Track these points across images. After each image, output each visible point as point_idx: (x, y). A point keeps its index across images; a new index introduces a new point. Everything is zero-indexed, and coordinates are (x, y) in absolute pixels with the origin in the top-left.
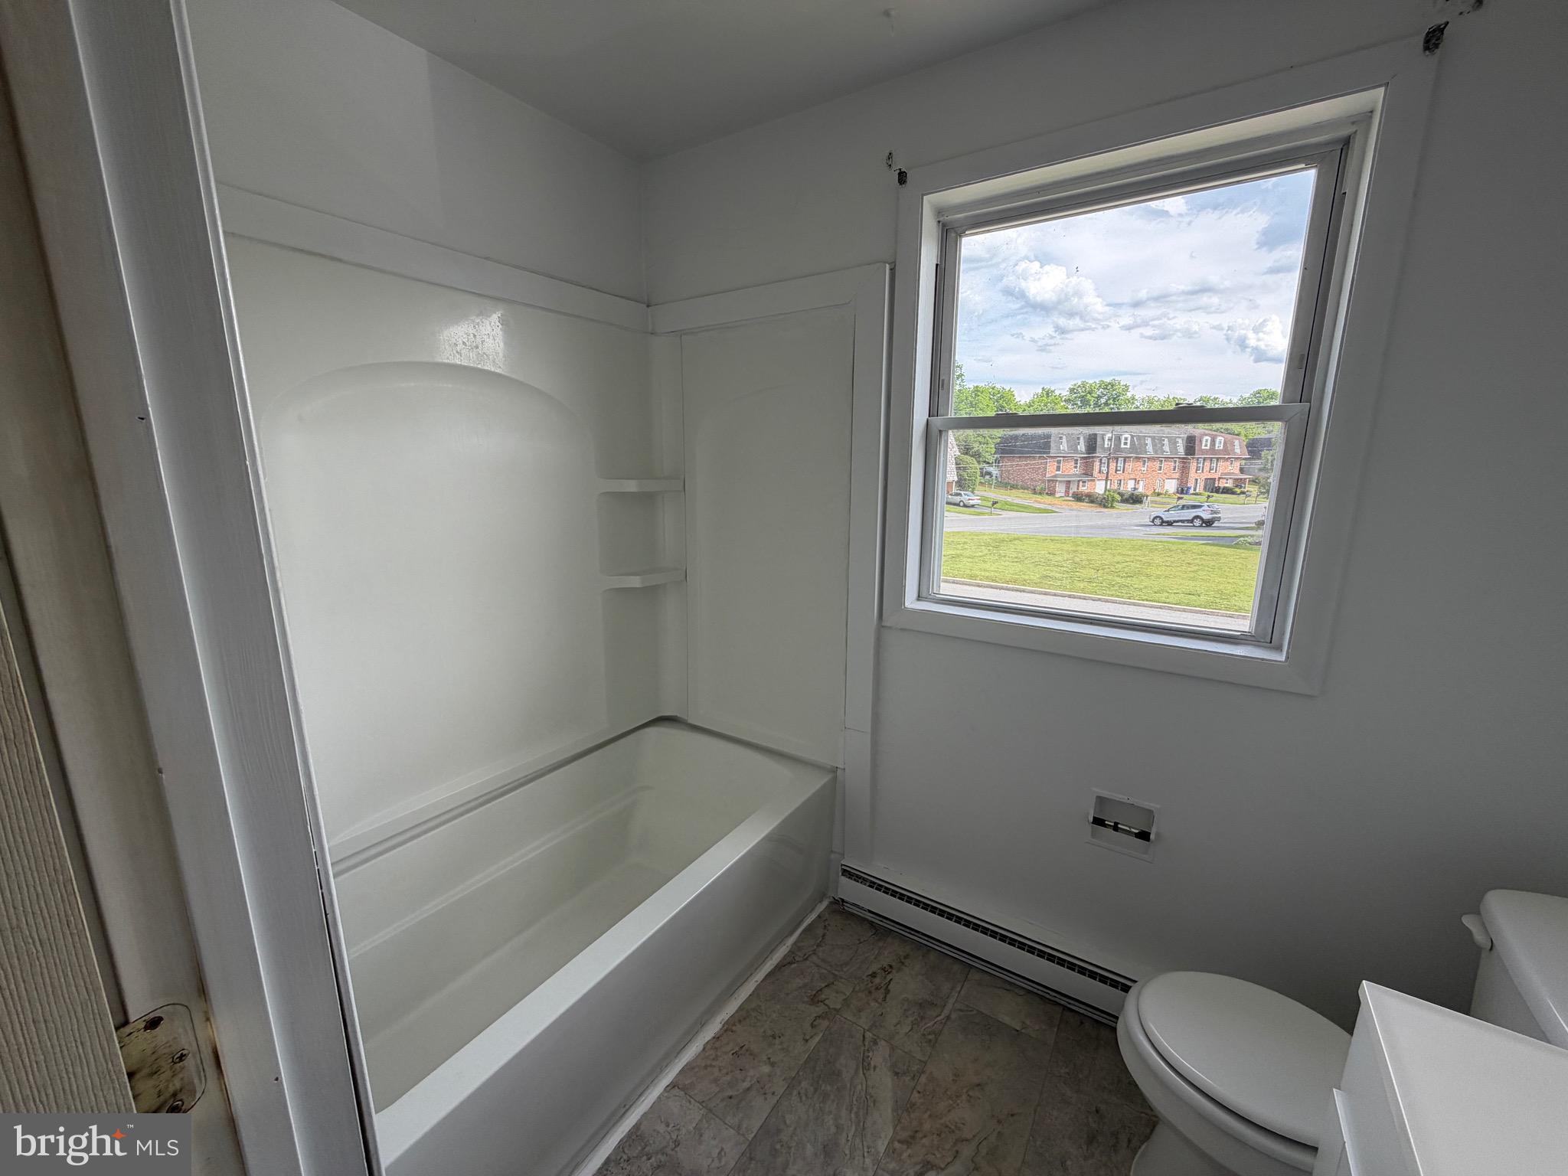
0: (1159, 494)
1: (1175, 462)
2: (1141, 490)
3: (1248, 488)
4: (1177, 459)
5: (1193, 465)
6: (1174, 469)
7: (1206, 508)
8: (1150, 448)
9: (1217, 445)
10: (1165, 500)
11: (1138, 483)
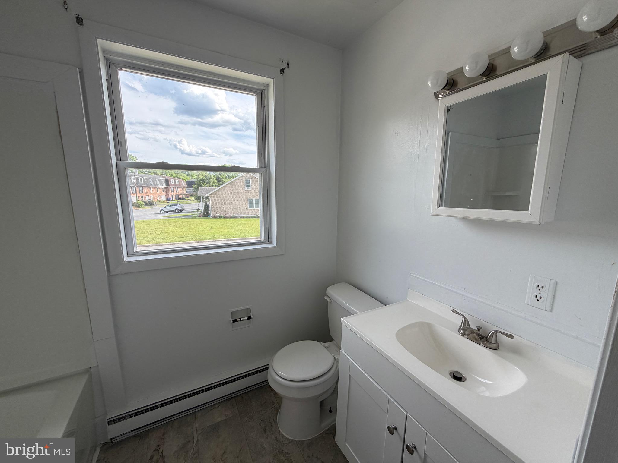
0: (159, 201)
1: (163, 189)
2: (152, 200)
3: (190, 198)
4: (164, 188)
5: (170, 190)
6: (163, 192)
7: (179, 205)
8: (152, 183)
9: (176, 183)
10: (162, 203)
11: (150, 197)
